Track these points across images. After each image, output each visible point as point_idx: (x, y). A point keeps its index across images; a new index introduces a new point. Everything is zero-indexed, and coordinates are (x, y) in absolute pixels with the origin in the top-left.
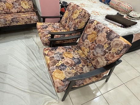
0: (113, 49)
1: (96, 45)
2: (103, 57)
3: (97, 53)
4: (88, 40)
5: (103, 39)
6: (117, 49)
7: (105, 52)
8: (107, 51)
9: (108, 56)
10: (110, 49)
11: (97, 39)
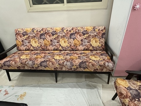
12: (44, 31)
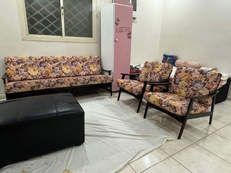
0: (210, 79)
1: (193, 82)
2: (204, 88)
3: (197, 88)
4: (182, 82)
5: (198, 76)
6: (213, 78)
7: (204, 84)
8: (205, 82)
9: (208, 85)
10: (207, 80)
11: (192, 78)
12: (44, 58)
